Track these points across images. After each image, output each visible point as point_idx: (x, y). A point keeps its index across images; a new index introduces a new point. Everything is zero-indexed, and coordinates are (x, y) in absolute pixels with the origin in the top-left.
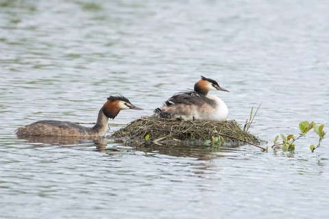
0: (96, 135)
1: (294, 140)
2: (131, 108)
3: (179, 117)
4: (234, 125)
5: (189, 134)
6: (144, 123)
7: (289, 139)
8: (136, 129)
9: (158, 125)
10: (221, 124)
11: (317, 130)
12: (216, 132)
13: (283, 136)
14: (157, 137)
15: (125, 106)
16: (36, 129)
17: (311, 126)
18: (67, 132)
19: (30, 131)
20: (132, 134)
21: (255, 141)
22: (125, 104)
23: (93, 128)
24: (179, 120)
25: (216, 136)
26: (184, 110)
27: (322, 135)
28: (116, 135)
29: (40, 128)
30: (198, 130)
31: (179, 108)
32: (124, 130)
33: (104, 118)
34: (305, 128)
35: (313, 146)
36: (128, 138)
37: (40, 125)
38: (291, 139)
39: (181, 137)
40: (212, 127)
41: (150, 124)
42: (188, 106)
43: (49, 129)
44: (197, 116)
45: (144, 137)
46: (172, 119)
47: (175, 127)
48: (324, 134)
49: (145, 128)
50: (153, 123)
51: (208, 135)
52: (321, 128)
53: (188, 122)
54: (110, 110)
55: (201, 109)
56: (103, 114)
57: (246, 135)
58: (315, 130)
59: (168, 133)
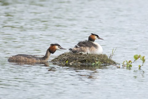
0: (44, 61)
1: (131, 63)
2: (61, 49)
3: (81, 53)
4: (105, 56)
5: (85, 60)
6: (65, 55)
7: (129, 63)
8: (62, 58)
9: (72, 56)
10: (100, 56)
11: (142, 58)
12: (97, 59)
13: (127, 61)
14: (71, 61)
15: (58, 48)
16: (17, 58)
17: (139, 57)
18: (31, 60)
19: (15, 59)
20: (60, 60)
21: (114, 63)
22: (58, 47)
23: (43, 58)
24: (81, 54)
25: (97, 61)
26: (83, 49)
27: (144, 61)
28: (53, 61)
29: (19, 58)
30: (89, 58)
31: (81, 49)
32: (57, 59)
33: (49, 53)
34: (136, 58)
35: (140, 65)
36: (59, 62)
37: (19, 56)
38: (130, 63)
39: (82, 62)
40: (95, 57)
41: (68, 56)
42: (85, 48)
43: (23, 58)
44: (89, 52)
45: (66, 62)
46: (78, 54)
47: (79, 57)
48: (145, 60)
49: (66, 58)
50: (69, 55)
51: (93, 61)
52: (144, 57)
53: (85, 55)
54: (52, 50)
55: (91, 49)
56: (48, 51)
57: (110, 61)
58: (141, 59)
59: (76, 60)
